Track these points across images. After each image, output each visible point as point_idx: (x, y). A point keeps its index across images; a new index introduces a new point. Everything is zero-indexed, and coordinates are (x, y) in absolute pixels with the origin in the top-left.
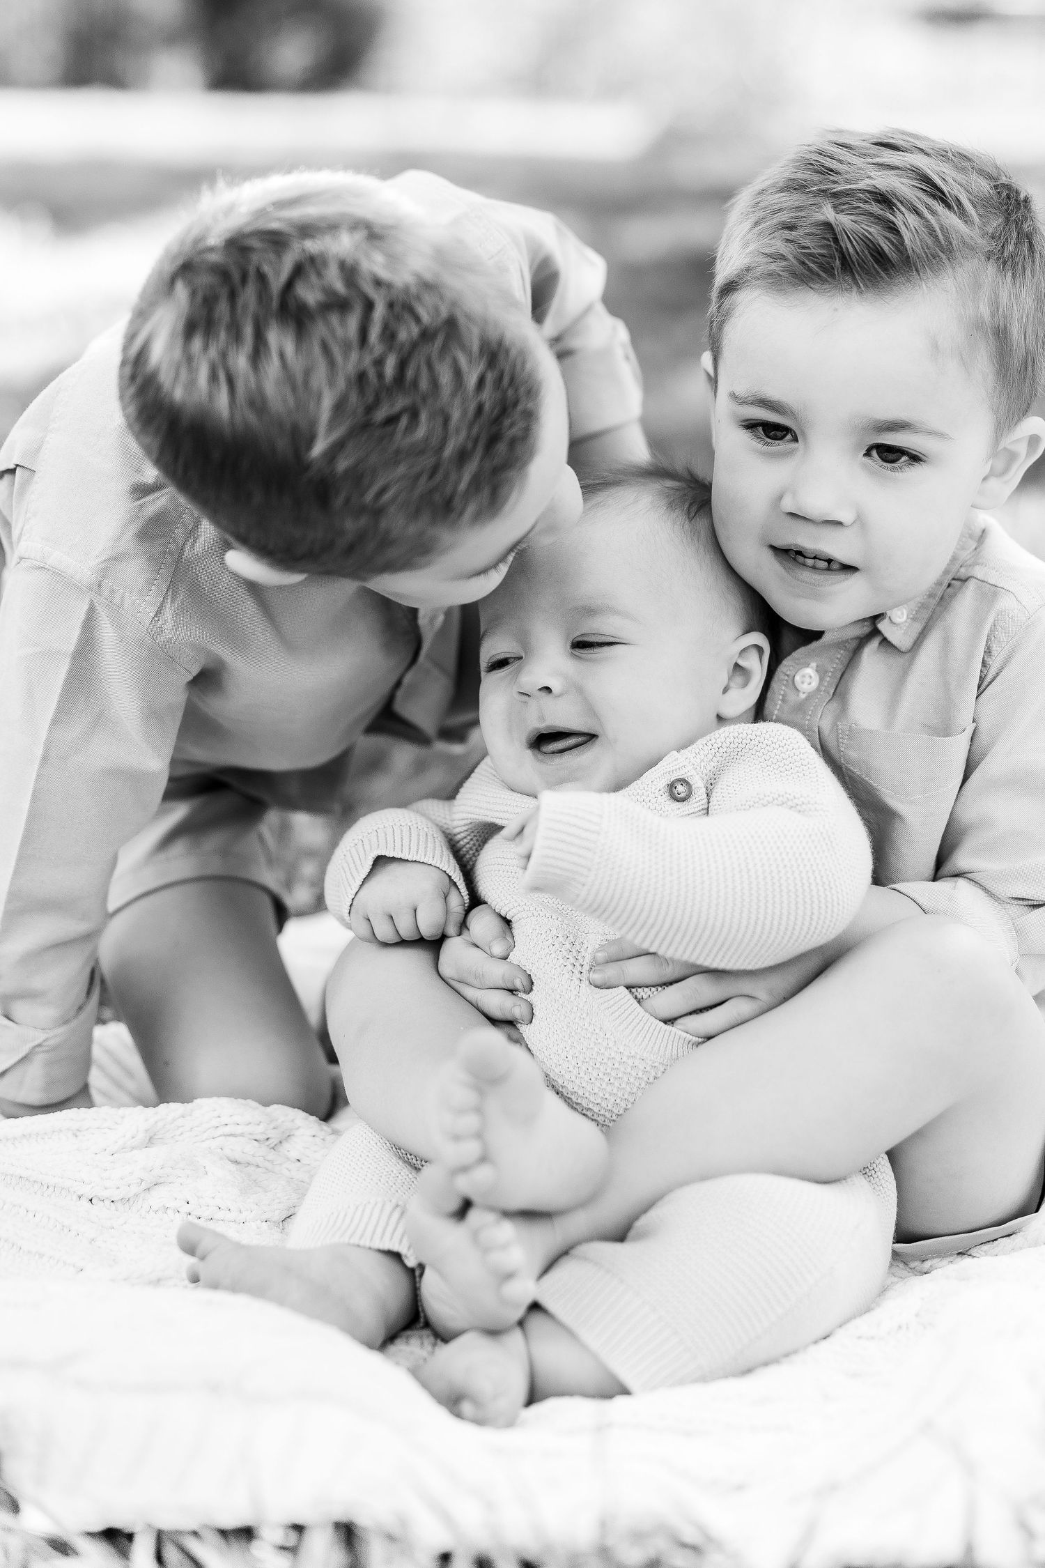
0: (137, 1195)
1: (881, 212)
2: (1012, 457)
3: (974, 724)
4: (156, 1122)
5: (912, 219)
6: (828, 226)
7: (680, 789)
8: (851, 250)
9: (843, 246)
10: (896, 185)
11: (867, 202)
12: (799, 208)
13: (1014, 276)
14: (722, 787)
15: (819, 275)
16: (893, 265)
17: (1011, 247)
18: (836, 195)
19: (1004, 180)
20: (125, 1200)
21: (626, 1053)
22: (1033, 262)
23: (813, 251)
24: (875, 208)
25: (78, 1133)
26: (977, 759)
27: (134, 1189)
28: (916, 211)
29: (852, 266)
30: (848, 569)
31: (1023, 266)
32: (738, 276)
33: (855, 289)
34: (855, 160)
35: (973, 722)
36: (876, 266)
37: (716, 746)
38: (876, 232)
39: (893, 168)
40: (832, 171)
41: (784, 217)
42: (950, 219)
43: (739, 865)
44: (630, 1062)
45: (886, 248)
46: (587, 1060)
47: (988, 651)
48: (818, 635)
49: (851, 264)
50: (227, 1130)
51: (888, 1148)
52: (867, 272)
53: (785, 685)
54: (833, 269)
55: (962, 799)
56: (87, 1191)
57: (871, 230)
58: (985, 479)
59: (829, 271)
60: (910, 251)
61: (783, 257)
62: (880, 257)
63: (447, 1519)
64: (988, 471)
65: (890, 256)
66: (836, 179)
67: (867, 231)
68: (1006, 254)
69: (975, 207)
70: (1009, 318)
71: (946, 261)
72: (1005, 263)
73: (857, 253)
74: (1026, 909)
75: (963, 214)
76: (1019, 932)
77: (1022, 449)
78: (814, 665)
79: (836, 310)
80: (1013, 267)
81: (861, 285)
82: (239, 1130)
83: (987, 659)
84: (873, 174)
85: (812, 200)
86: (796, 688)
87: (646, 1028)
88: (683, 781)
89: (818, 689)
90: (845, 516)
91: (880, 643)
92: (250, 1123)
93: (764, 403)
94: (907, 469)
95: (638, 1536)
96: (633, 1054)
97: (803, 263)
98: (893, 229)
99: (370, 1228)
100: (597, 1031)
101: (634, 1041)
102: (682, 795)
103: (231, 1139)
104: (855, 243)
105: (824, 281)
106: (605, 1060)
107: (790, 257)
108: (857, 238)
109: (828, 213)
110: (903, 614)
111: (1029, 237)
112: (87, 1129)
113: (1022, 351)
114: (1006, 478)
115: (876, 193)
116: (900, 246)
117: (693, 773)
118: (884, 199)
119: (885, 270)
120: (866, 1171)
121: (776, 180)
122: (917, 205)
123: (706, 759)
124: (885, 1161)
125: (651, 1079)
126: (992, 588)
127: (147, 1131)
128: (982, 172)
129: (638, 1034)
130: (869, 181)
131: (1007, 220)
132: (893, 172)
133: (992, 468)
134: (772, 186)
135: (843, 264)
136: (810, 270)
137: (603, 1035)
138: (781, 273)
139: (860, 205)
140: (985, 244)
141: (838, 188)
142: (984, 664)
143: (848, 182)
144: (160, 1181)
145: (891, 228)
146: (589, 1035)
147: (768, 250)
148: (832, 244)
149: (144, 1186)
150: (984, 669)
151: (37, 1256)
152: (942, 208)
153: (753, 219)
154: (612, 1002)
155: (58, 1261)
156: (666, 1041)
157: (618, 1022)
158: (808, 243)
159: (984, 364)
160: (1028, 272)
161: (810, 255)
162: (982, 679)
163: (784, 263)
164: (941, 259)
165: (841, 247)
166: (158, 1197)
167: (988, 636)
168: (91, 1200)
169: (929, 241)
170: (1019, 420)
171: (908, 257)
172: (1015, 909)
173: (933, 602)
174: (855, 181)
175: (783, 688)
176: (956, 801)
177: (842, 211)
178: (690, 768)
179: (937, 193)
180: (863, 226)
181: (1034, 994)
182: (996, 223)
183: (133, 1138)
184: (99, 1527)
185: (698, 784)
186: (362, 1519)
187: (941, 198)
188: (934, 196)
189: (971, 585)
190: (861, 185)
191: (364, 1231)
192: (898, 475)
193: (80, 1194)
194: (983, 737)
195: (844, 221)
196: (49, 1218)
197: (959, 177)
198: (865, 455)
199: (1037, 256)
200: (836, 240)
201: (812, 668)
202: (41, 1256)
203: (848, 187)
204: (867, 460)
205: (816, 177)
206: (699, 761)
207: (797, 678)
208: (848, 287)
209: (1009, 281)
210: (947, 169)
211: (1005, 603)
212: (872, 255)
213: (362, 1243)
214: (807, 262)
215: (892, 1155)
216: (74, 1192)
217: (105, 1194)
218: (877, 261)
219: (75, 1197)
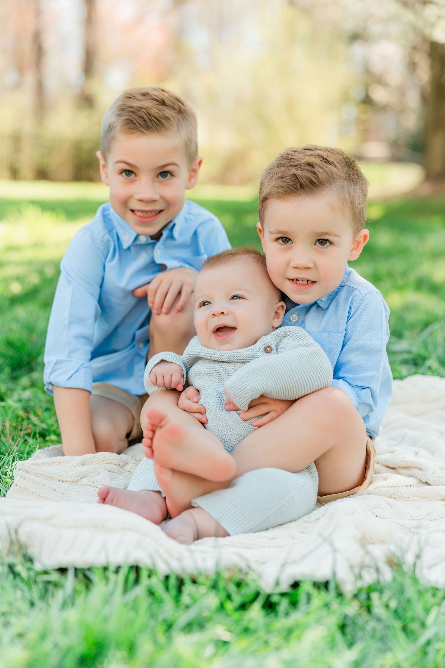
0: (77, 480)
1: (310, 169)
2: (359, 243)
3: (346, 331)
4: (85, 459)
5: (320, 170)
6: (295, 175)
7: (268, 349)
8: (303, 181)
9: (300, 180)
10: (313, 160)
11: (305, 166)
12: (284, 171)
13: (354, 184)
14: (281, 347)
15: (294, 191)
16: (316, 184)
17: (352, 175)
18: (295, 166)
19: (345, 156)
20: (74, 482)
21: (236, 433)
22: (359, 180)
23: (290, 183)
24: (308, 168)
25: (60, 463)
26: (346, 342)
27: (77, 478)
28: (321, 168)
29: (304, 186)
30: (314, 282)
31: (356, 181)
32: (267, 195)
33: (305, 193)
34: (298, 155)
35: (345, 330)
36: (311, 185)
37: (278, 334)
38: (310, 175)
39: (311, 155)
40: (292, 159)
41: (280, 175)
42: (332, 168)
43: (289, 369)
44: (237, 436)
45: (313, 180)
46: (223, 435)
47: (350, 308)
48: (298, 305)
49: (303, 186)
50: (107, 461)
51: (314, 460)
52: (308, 188)
53: (287, 320)
54: (298, 188)
55: (341, 355)
56: (62, 479)
57: (308, 174)
58: (352, 251)
59: (297, 189)
60: (321, 179)
61: (282, 186)
62: (312, 183)
63: (167, 564)
64: (352, 248)
65: (315, 182)
66: (294, 161)
67: (307, 175)
68: (350, 178)
69: (338, 164)
70: (354, 198)
71: (333, 182)
72: (351, 180)
73: (305, 182)
74: (361, 389)
75: (335, 167)
76: (358, 396)
77: (362, 240)
78: (296, 313)
79: (300, 201)
80: (353, 182)
81: (307, 192)
82: (110, 461)
83: (350, 310)
84: (305, 158)
85: (288, 169)
86: (291, 321)
87: (243, 425)
88: (269, 347)
89: (297, 321)
90: (311, 265)
91: (317, 307)
92: (114, 459)
93: (281, 232)
94: (329, 248)
95: (228, 569)
96: (238, 433)
97: (288, 188)
98: (315, 173)
99: (153, 484)
100: (227, 426)
101: (239, 429)
102: (269, 351)
103: (108, 464)
104: (303, 179)
105: (295, 192)
106: (229, 435)
107: (284, 186)
108: (304, 178)
109: (294, 171)
110: (324, 298)
111: (356, 172)
112: (63, 462)
113: (359, 208)
114: (358, 250)
115: (308, 163)
116: (318, 178)
117: (272, 344)
118: (310, 165)
119: (314, 186)
120: (308, 468)
121: (274, 165)
122: (321, 165)
123: (275, 339)
124: (314, 465)
125: (240, 440)
126: (352, 288)
127: (81, 462)
128: (339, 154)
129: (240, 427)
130: (305, 160)
131: (349, 168)
132: (311, 157)
133: (353, 247)
134: (274, 167)
135: (301, 186)
136: (291, 189)
137: (229, 427)
138: (281, 191)
139: (304, 167)
140: (343, 175)
141: (295, 164)
142: (349, 312)
143: (298, 161)
144: (85, 476)
145: (314, 173)
146: (224, 427)
147: (276, 185)
148: (296, 180)
149: (80, 477)
150: (349, 314)
151: (45, 498)
152: (329, 165)
153: (269, 177)
154: (232, 417)
155: (51, 499)
156: (248, 430)
157: (233, 423)
158: (289, 181)
159: (348, 213)
160: (358, 182)
161: (289, 185)
162: (348, 317)
163: (282, 188)
164: (331, 181)
165: (299, 181)
166: (84, 481)
167: (351, 303)
168: (63, 482)
169: (326, 175)
170: (361, 230)
171: (321, 182)
172: (357, 389)
173: (334, 294)
174: (300, 161)
175: (287, 321)
176: (339, 355)
177: (298, 170)
178: (271, 342)
179: (326, 161)
180: (305, 173)
181: (363, 417)
182: (346, 169)
183: (77, 464)
184: (57, 567)
185: (273, 347)
186: (141, 565)
187: (329, 163)
188: (326, 162)
189: (345, 287)
190: (303, 161)
191: (151, 486)
192: (326, 250)
193: (59, 479)
194: (348, 335)
195: (299, 173)
196: (49, 486)
197: (333, 156)
198: (314, 245)
199: (360, 177)
200: (298, 179)
201: (296, 314)
202: (46, 498)
203: (299, 163)
204: (315, 247)
205: (288, 161)
206: (273, 340)
207: (291, 318)
208: (303, 193)
209: (352, 186)
210: (328, 154)
211: (356, 292)
212: (309, 182)
213: (150, 489)
214: (289, 187)
215: (315, 462)
216: (58, 479)
217: (67, 480)
218: (312, 184)
219: (58, 481)
